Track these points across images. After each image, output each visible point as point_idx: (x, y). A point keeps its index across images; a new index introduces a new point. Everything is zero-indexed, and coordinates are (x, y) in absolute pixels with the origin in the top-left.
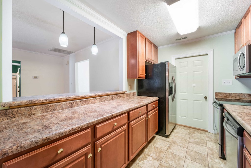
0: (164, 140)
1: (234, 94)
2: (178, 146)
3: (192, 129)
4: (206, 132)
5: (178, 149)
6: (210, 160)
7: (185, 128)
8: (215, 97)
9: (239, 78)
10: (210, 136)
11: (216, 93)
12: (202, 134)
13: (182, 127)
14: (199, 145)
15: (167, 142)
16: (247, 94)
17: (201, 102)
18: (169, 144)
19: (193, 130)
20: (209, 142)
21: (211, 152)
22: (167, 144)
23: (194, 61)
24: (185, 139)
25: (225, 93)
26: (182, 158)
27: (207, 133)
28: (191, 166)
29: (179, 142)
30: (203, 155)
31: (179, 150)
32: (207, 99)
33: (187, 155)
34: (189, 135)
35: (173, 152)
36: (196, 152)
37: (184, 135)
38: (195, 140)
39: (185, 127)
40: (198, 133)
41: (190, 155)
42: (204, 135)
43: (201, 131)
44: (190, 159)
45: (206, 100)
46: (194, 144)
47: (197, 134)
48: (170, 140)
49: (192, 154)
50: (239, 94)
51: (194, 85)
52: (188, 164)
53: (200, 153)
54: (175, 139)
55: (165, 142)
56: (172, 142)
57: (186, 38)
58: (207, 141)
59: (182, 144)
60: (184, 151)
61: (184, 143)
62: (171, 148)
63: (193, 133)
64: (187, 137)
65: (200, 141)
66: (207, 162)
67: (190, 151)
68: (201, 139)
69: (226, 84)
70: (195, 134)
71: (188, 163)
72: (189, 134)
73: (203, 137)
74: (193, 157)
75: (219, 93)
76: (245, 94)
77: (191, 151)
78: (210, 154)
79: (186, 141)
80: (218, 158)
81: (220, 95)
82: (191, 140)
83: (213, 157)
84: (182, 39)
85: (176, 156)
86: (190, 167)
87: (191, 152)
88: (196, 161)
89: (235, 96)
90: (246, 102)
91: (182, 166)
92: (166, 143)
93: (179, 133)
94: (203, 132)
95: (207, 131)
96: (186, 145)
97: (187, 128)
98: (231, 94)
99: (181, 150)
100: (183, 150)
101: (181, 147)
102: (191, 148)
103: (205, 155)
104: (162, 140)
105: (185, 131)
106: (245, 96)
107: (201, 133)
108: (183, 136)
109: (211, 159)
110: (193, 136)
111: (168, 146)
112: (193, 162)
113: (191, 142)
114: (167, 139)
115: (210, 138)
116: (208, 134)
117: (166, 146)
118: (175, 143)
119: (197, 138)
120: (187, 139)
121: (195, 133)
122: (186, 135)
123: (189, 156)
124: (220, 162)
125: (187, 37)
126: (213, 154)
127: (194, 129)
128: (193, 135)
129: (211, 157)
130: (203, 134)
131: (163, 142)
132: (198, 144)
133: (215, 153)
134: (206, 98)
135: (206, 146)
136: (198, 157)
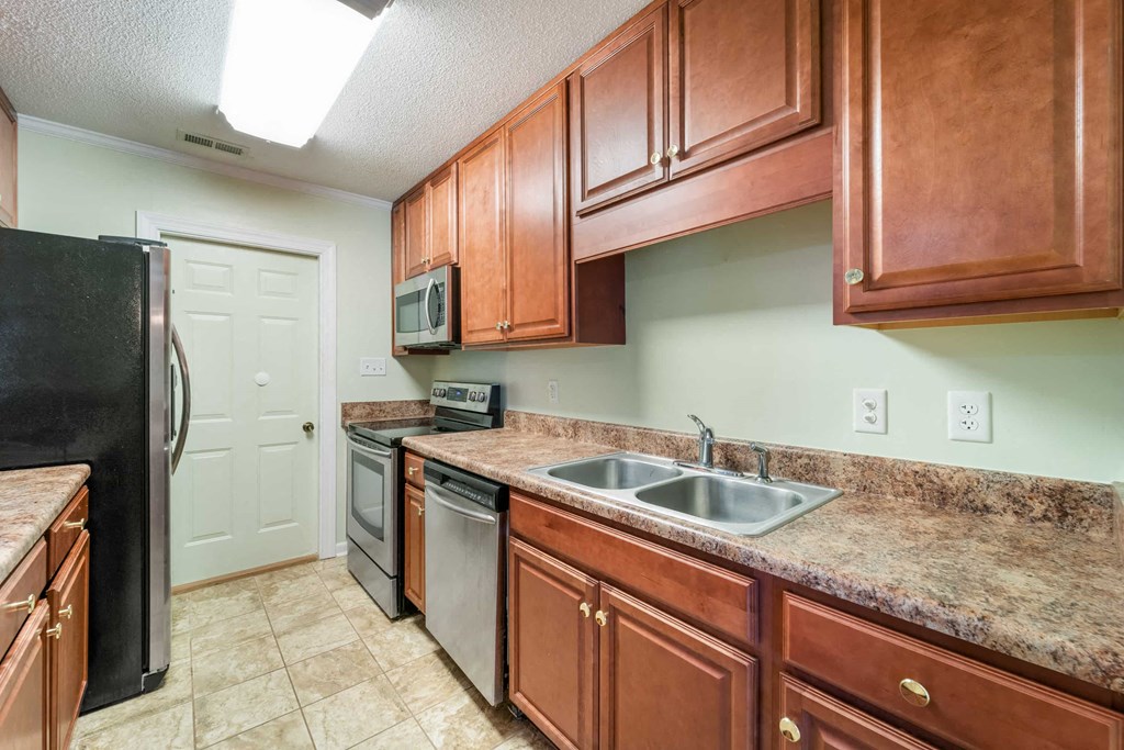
0: (150, 712)
1: (390, 402)
2: (243, 686)
3: (257, 578)
4: (314, 564)
5: (250, 697)
6: (375, 649)
7: (224, 588)
8: (343, 423)
9: (407, 353)
10: (332, 570)
11: (344, 406)
12: (304, 578)
13: (206, 590)
14: (319, 622)
15: (169, 714)
16: (416, 402)
17: (290, 447)
18: (189, 708)
19: (262, 580)
20: (340, 592)
21: (364, 622)
22: (179, 715)
23: (260, 270)
24: (254, 636)
25: (369, 404)
26: (286, 719)
27: (319, 566)
28: (338, 717)
29: (234, 663)
30: (349, 648)
31: (259, 700)
32: (315, 431)
33: (300, 693)
34: (258, 608)
35: (233, 730)
36: (325, 655)
37: (235, 620)
38: (297, 615)
39: (223, 586)
40: (286, 582)
41: (309, 684)
42: (311, 578)
43: (295, 570)
44: (317, 696)
45: (310, 437)
46: (301, 632)
47: (286, 588)
48: (179, 686)
49: (314, 673)
50: (402, 402)
51: (262, 377)
52: (324, 722)
53: (337, 650)
54: (204, 667)
55: (158, 721)
56: (200, 691)
57: (238, 152)
58: (331, 592)
59: (252, 667)
60: (278, 685)
61: (260, 654)
62: (210, 720)
63: (271, 591)
64: (258, 623)
65: (311, 607)
66: (370, 661)
67: (299, 667)
68: (312, 599)
69: (370, 371)
70: (281, 592)
71: (321, 716)
72: (257, 603)
73: (314, 588)
74: (324, 680)
75: (354, 405)
76: (412, 401)
77: (306, 666)
78: (363, 629)
79: (262, 641)
80: (388, 627)
81: (357, 412)
82: (282, 623)
83: (377, 632)
84: (214, 146)
85: (257, 735)
86: (336, 722)
87: (305, 670)
88: (343, 686)
89: (393, 410)
90: (415, 425)
91: (308, 745)
92: (166, 716)
93: (207, 624)
94: (301, 567)
95: (313, 559)
96: (273, 654)
97: (230, 584)
98: (384, 403)
99: (266, 689)
100: (271, 684)
101: (257, 680)
102: (299, 655)
103: (354, 644)
104: (132, 718)
105: (233, 602)
106: (414, 407)
107: (297, 577)
108: (237, 630)
109: (376, 642)
110: (276, 605)
111: (187, 722)
112: (333, 697)
113: (285, 634)
114: (159, 694)
115: (337, 577)
116: (321, 568)
117: (176, 736)
118: (216, 684)
119: (297, 604)
120: (264, 630)
121: (277, 589)
122: (247, 616)
123: (309, 687)
124: (400, 633)
125: (244, 150)
126: (371, 623)
127: (266, 575)
128: (274, 600)
129: (373, 637)
130: (305, 575)
131: (143, 728)
132: (310, 621)
133: (374, 616)
134: (308, 428)
135: (338, 611)
136: (338, 667)
